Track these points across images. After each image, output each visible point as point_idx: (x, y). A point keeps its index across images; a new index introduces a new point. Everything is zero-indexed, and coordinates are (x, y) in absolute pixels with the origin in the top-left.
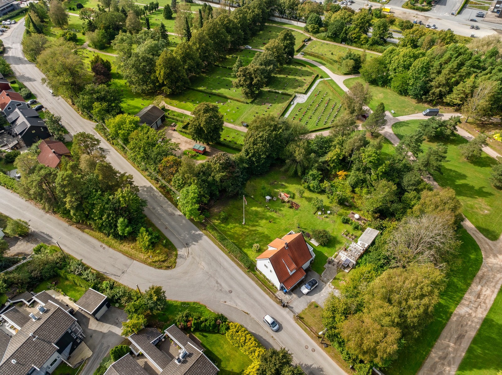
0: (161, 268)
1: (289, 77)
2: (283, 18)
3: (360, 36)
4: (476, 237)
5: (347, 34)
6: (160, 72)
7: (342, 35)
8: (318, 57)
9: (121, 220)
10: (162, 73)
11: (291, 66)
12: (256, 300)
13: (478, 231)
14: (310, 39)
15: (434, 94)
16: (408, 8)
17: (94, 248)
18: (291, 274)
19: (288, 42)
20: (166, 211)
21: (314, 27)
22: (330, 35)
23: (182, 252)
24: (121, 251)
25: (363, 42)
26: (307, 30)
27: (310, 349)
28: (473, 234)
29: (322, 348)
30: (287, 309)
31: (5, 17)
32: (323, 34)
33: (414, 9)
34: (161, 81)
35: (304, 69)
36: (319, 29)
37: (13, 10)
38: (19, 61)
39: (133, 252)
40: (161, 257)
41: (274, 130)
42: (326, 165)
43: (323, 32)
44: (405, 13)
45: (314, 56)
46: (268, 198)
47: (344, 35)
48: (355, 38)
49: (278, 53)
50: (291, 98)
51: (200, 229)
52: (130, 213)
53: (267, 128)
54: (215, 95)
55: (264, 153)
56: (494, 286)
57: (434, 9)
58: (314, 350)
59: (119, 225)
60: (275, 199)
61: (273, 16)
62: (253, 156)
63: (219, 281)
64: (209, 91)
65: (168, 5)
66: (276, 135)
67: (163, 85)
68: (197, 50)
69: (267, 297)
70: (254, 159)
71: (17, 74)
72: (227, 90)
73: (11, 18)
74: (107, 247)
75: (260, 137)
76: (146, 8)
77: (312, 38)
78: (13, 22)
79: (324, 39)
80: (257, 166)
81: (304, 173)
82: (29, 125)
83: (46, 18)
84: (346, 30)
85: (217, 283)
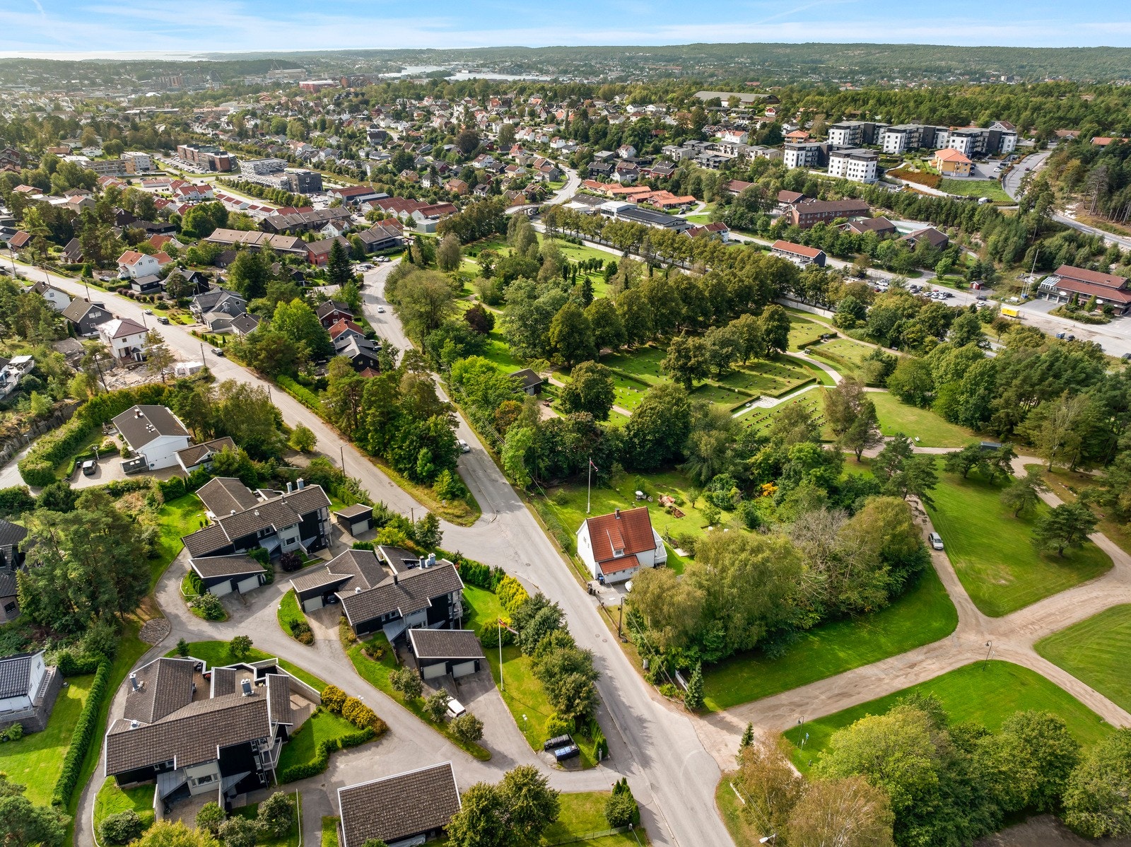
0: (452, 522)
1: (765, 375)
2: (802, 302)
3: (923, 338)
4: (962, 607)
5: (900, 333)
6: (555, 330)
7: (891, 333)
8: (832, 359)
9: (424, 450)
10: (556, 332)
11: (778, 364)
12: (556, 579)
13: (970, 600)
14: (834, 336)
15: (999, 420)
16: (1061, 315)
17: (381, 482)
18: (616, 556)
19: (776, 323)
20: (488, 476)
21: (846, 318)
22: (870, 332)
23: (486, 516)
24: (411, 494)
25: (927, 349)
26: (835, 323)
27: (601, 638)
28: (959, 602)
29: (618, 642)
30: (594, 598)
31: (379, 252)
32: (860, 331)
33: (1071, 318)
34: (553, 344)
35: (797, 369)
36: (854, 322)
37: (394, 246)
38: (376, 300)
39: (425, 498)
40: (458, 512)
41: (676, 404)
42: (748, 473)
43: (862, 327)
44: (1049, 322)
45: (827, 357)
46: (639, 493)
47: (896, 334)
48: (915, 341)
49: (750, 334)
50: (750, 399)
51: (522, 500)
52: (437, 447)
53: (667, 399)
54: (631, 379)
55: (653, 432)
56: (951, 664)
57: (1117, 322)
58: (605, 641)
59: (420, 457)
60: (650, 499)
61: (784, 297)
62: (635, 435)
63: (519, 552)
64: (624, 373)
65: (614, 262)
66: (677, 412)
67: (556, 349)
68: (624, 314)
69: (574, 580)
70: (636, 441)
71: (367, 313)
72: (653, 377)
73: (385, 255)
74: (395, 485)
75: (651, 409)
76: (581, 265)
77: (839, 335)
78: (386, 259)
79: (861, 339)
80: (640, 454)
81: (709, 479)
82: (358, 353)
83: (432, 260)
84: (900, 326)
85: (516, 553)
